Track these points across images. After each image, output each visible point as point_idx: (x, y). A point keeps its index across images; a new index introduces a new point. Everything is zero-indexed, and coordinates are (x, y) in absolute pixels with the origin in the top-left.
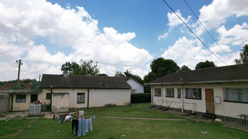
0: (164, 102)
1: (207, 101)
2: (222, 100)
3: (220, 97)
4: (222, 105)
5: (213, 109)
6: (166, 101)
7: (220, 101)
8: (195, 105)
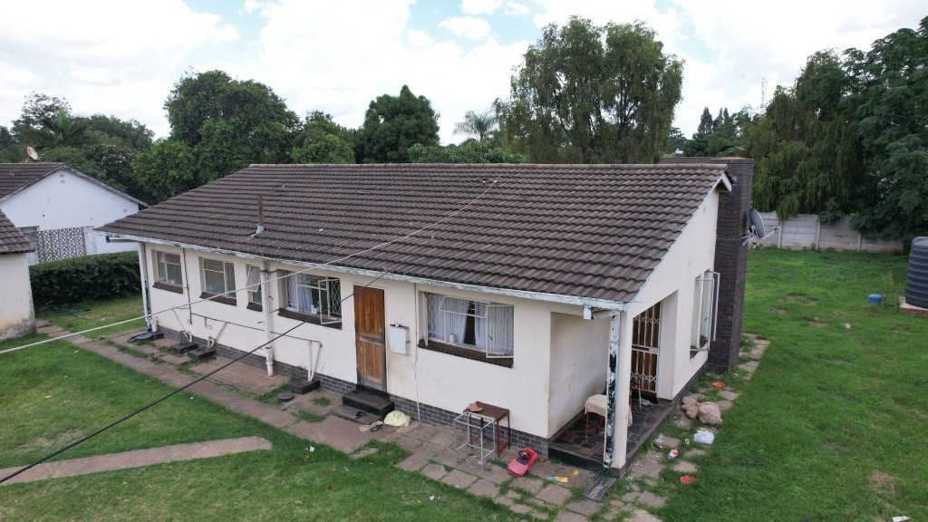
0: (198, 321)
1: (361, 339)
2: (415, 341)
3: (406, 328)
4: (412, 359)
5: (381, 370)
6: (206, 318)
7: (408, 342)
8: (316, 346)
